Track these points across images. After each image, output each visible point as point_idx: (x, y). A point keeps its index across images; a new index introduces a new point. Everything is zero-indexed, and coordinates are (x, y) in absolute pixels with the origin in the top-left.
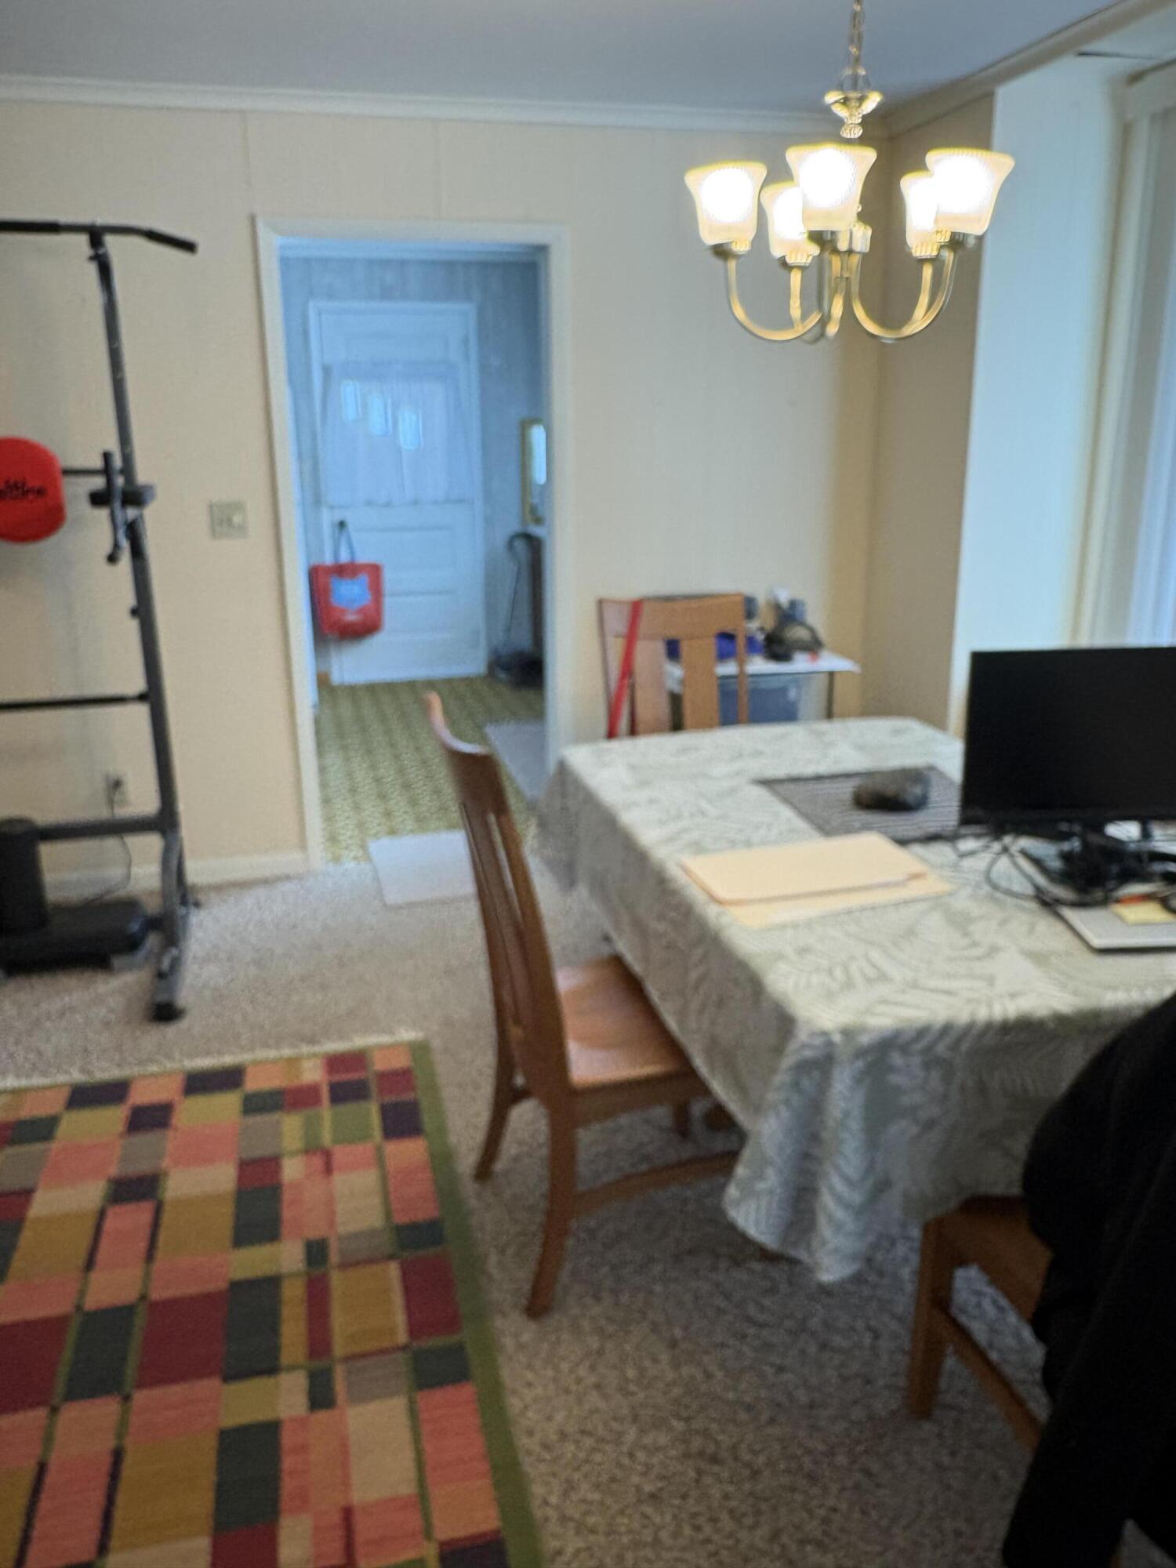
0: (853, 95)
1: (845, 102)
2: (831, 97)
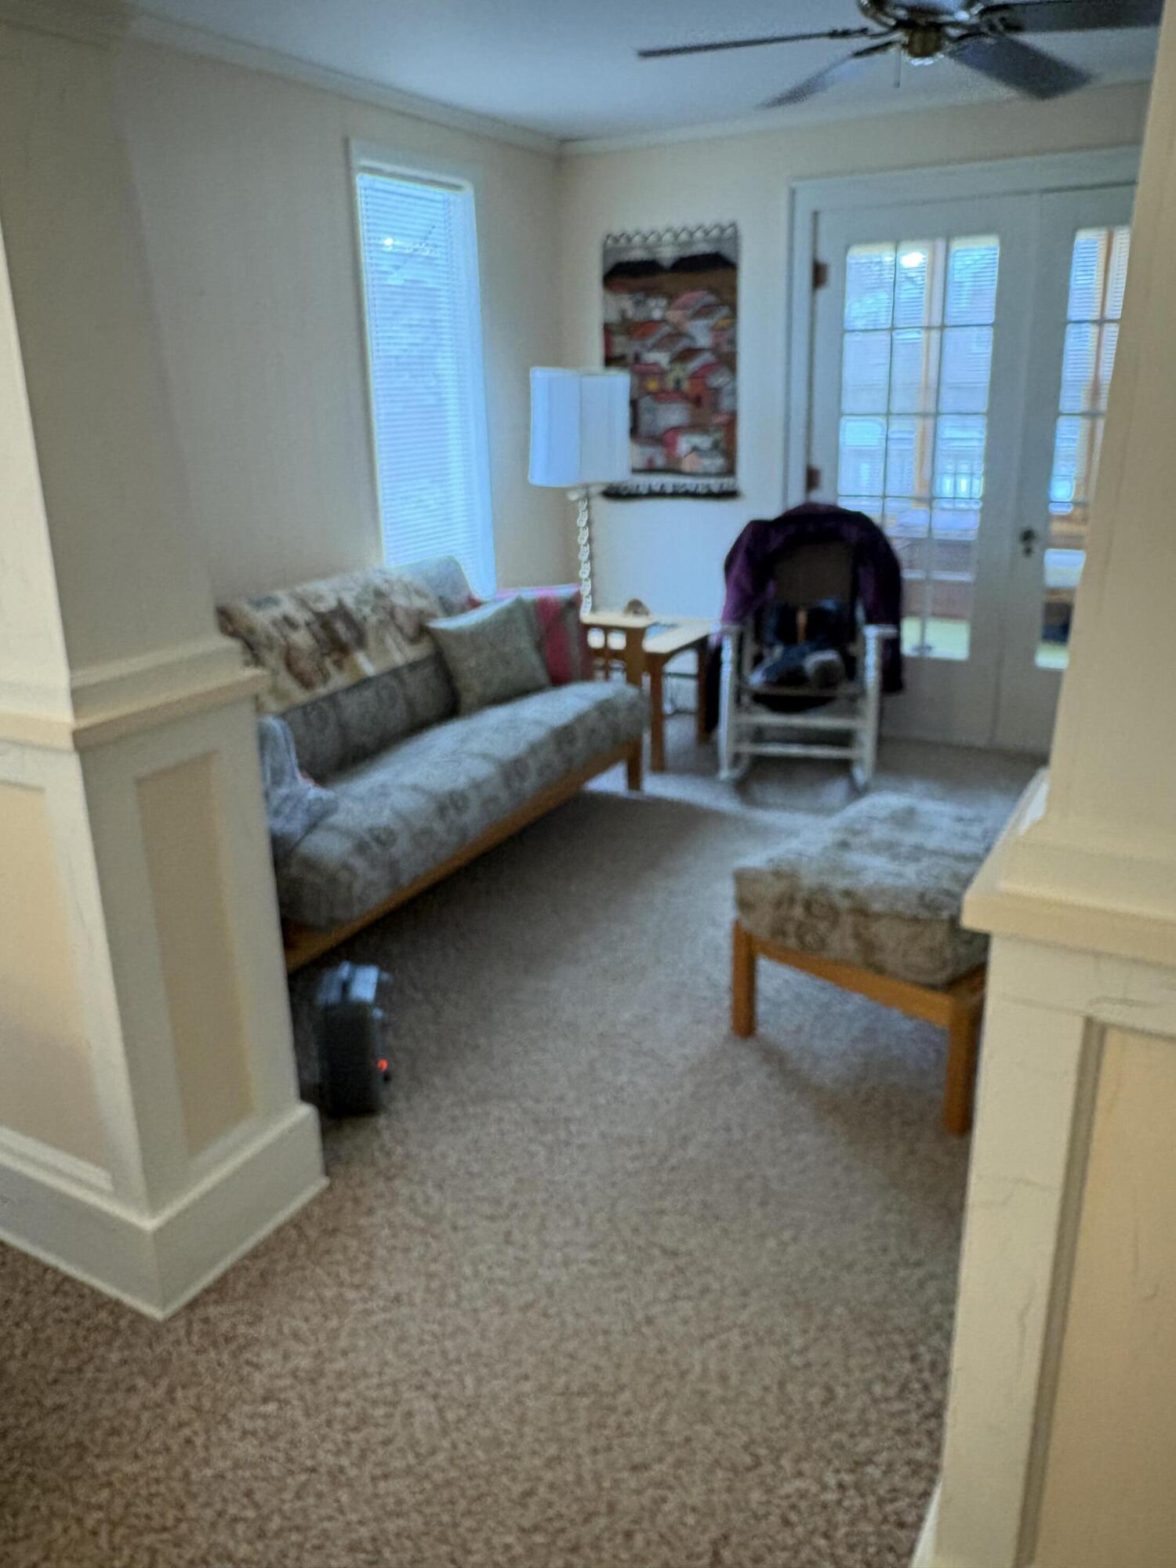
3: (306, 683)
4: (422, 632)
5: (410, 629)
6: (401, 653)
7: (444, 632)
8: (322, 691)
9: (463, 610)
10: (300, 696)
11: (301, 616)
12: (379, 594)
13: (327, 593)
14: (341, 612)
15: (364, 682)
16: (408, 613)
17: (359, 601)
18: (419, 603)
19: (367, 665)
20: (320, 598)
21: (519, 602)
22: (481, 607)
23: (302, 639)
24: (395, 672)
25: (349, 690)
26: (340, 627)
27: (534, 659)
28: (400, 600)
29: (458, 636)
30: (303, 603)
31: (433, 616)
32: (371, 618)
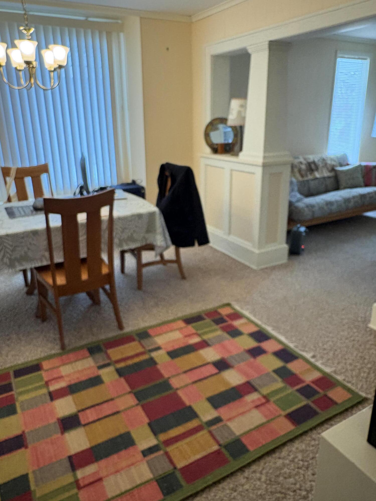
0: (27, 28)
1: (25, 29)
2: (22, 28)
3: (302, 176)
4: (333, 169)
5: (330, 169)
6: (326, 174)
7: (339, 171)
8: (305, 179)
9: (345, 165)
10: (300, 179)
11: (304, 162)
12: (324, 160)
13: (311, 158)
14: (314, 162)
15: (316, 179)
16: (330, 165)
17: (319, 161)
18: (333, 163)
19: (317, 175)
20: (309, 159)
21: (360, 166)
22: (350, 165)
23: (303, 167)
24: (324, 178)
25: (312, 180)
26: (313, 166)
27: (361, 179)
28: (329, 162)
29: (342, 172)
30: (305, 159)
31: (337, 166)
32: (320, 164)
